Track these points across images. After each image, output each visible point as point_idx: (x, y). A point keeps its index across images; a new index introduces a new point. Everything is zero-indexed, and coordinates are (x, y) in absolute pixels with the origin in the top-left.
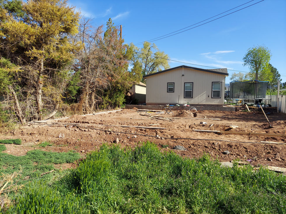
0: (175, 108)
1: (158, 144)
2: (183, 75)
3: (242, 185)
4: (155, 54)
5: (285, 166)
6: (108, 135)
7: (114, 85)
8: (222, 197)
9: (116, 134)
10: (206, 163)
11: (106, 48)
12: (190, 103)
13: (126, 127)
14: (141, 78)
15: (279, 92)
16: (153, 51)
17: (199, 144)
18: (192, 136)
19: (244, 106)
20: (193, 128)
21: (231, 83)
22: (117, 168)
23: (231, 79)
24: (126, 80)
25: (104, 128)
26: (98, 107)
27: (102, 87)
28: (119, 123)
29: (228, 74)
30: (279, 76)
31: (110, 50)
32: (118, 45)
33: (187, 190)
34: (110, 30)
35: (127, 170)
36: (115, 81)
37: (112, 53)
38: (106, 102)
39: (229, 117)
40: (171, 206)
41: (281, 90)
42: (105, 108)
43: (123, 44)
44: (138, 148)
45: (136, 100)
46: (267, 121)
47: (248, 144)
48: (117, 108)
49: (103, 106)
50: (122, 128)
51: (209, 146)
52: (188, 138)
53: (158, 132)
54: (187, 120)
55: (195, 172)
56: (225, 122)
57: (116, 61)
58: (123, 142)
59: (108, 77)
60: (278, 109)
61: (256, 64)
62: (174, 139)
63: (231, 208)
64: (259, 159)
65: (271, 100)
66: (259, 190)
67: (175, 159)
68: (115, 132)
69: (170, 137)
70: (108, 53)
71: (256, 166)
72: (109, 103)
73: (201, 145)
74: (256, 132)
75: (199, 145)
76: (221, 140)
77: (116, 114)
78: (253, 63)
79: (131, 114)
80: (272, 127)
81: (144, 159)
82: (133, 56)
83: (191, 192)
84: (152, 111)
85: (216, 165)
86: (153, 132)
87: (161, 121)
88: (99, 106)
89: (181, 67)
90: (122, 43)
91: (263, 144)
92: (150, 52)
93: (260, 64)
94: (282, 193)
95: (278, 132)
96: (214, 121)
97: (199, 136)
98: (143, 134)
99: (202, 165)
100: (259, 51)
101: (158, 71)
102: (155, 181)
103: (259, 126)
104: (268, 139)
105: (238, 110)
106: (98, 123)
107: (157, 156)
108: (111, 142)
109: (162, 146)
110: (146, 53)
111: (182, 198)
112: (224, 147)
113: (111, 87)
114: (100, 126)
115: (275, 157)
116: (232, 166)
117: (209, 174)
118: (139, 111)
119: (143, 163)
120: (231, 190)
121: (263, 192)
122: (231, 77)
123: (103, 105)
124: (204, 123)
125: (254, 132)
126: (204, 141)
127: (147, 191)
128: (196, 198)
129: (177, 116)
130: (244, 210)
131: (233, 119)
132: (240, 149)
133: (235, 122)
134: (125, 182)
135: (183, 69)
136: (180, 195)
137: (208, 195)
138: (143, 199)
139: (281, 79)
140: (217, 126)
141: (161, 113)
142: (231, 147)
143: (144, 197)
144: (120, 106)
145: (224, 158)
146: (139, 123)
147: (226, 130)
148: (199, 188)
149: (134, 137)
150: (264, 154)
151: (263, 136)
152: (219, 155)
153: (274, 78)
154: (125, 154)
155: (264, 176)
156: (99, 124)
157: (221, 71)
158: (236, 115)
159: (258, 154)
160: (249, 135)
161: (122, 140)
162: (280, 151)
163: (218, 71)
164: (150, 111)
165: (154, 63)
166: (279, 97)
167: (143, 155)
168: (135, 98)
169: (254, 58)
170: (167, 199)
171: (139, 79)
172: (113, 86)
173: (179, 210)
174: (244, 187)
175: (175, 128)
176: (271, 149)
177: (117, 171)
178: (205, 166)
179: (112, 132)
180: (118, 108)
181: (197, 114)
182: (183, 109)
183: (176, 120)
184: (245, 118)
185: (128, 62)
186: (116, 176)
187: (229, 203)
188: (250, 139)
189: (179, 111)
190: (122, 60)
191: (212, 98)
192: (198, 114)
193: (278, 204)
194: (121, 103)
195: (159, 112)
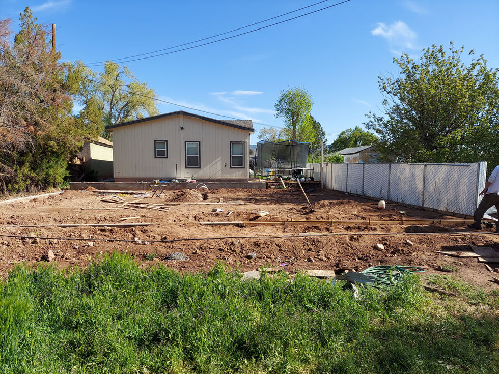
0: (171, 185)
1: (138, 253)
2: (182, 128)
3: (272, 306)
4: (129, 86)
5: (330, 268)
6: (28, 246)
7: (42, 143)
8: (243, 331)
9: (48, 243)
10: (219, 278)
11: (19, 67)
12: (196, 177)
13: (70, 227)
14: (102, 130)
15: (323, 159)
16: (125, 81)
17: (209, 246)
18: (199, 233)
19: (277, 181)
20: (201, 221)
21: (258, 144)
22: (48, 311)
23: (260, 137)
24: (68, 132)
25: (19, 232)
26: (5, 188)
27: (14, 147)
28: (55, 220)
29: (254, 129)
30: (324, 134)
31: (30, 70)
32: (49, 62)
33: (186, 329)
34: (28, 32)
35: (71, 312)
36: (44, 134)
37: (35, 77)
38: (24, 178)
39: (257, 198)
40: (157, 363)
41: (326, 156)
42: (23, 190)
43: (59, 61)
44: (95, 266)
45: (92, 172)
46: (307, 202)
47: (283, 239)
48: (51, 189)
49: (17, 186)
50: (60, 228)
51: (225, 247)
52: (192, 237)
53: (138, 232)
54: (190, 207)
55: (201, 295)
56: (251, 207)
57: (43, 94)
58: (63, 257)
59: (26, 127)
60: (322, 184)
61: (292, 116)
62: (166, 242)
63: (255, 345)
64: (296, 261)
65: (313, 170)
66: (295, 310)
67: (167, 278)
68: (44, 239)
69: (159, 238)
70: (24, 78)
71: (292, 273)
72: (31, 179)
73: (212, 247)
74: (293, 220)
75: (210, 249)
76: (245, 236)
77: (48, 202)
78: (288, 114)
79: (83, 200)
80: (314, 211)
81: (108, 286)
82: (84, 87)
83: (193, 332)
84: (127, 194)
85: (234, 279)
86: (127, 232)
87: (143, 212)
88: (7, 187)
89: (178, 113)
90: (55, 59)
91: (302, 238)
92: (118, 82)
93: (298, 115)
94: (324, 308)
95: (322, 217)
96: (234, 206)
97: (211, 233)
98: (106, 238)
99: (213, 282)
100: (296, 95)
101: (136, 119)
102: (128, 324)
103: (298, 211)
104: (308, 229)
105: (270, 187)
106: (5, 223)
107: (134, 278)
108: (37, 260)
109: (145, 257)
110: (112, 82)
111: (177, 345)
112: (248, 248)
113: (36, 146)
114: (11, 228)
115: (318, 255)
116: (258, 278)
117: (222, 296)
118: (101, 193)
119: (105, 293)
120: (257, 315)
121: (300, 312)
122: (259, 134)
123: (17, 183)
124: (219, 210)
125: (290, 220)
126: (218, 240)
127: (111, 345)
128: (200, 340)
129: (173, 200)
130: (273, 345)
131: (262, 201)
132: (272, 247)
133: (265, 206)
134: (64, 336)
135: (182, 116)
136: (172, 342)
137: (220, 332)
138: (103, 362)
139: (327, 140)
140: (239, 214)
141: (144, 196)
142: (259, 246)
143: (106, 356)
144: (57, 186)
145: (248, 265)
146: (99, 218)
147: (251, 220)
148: (206, 323)
149: (88, 246)
150: (304, 252)
151: (302, 226)
152: (241, 261)
153: (317, 137)
154: (66, 281)
155: (302, 287)
156: (8, 223)
157: (242, 124)
158: (266, 195)
159: (296, 253)
160: (284, 225)
161: (62, 254)
162: (324, 246)
163: (238, 124)
164: (123, 193)
165: (128, 103)
166: (324, 165)
167: (104, 278)
168: (92, 169)
169: (290, 106)
170: (150, 352)
171: (97, 132)
172: (39, 144)
173: (171, 368)
174: (274, 308)
175: (170, 222)
176: (312, 244)
177: (48, 318)
178: (217, 283)
179: (38, 240)
180: (53, 189)
181: (208, 195)
182: (185, 188)
183: (171, 209)
184: (279, 198)
185: (72, 97)
186: (45, 328)
187: (252, 338)
188: (285, 230)
189: (177, 191)
190: (58, 94)
191: (231, 168)
192: (210, 195)
193: (320, 326)
194: (59, 179)
195: (139, 194)
